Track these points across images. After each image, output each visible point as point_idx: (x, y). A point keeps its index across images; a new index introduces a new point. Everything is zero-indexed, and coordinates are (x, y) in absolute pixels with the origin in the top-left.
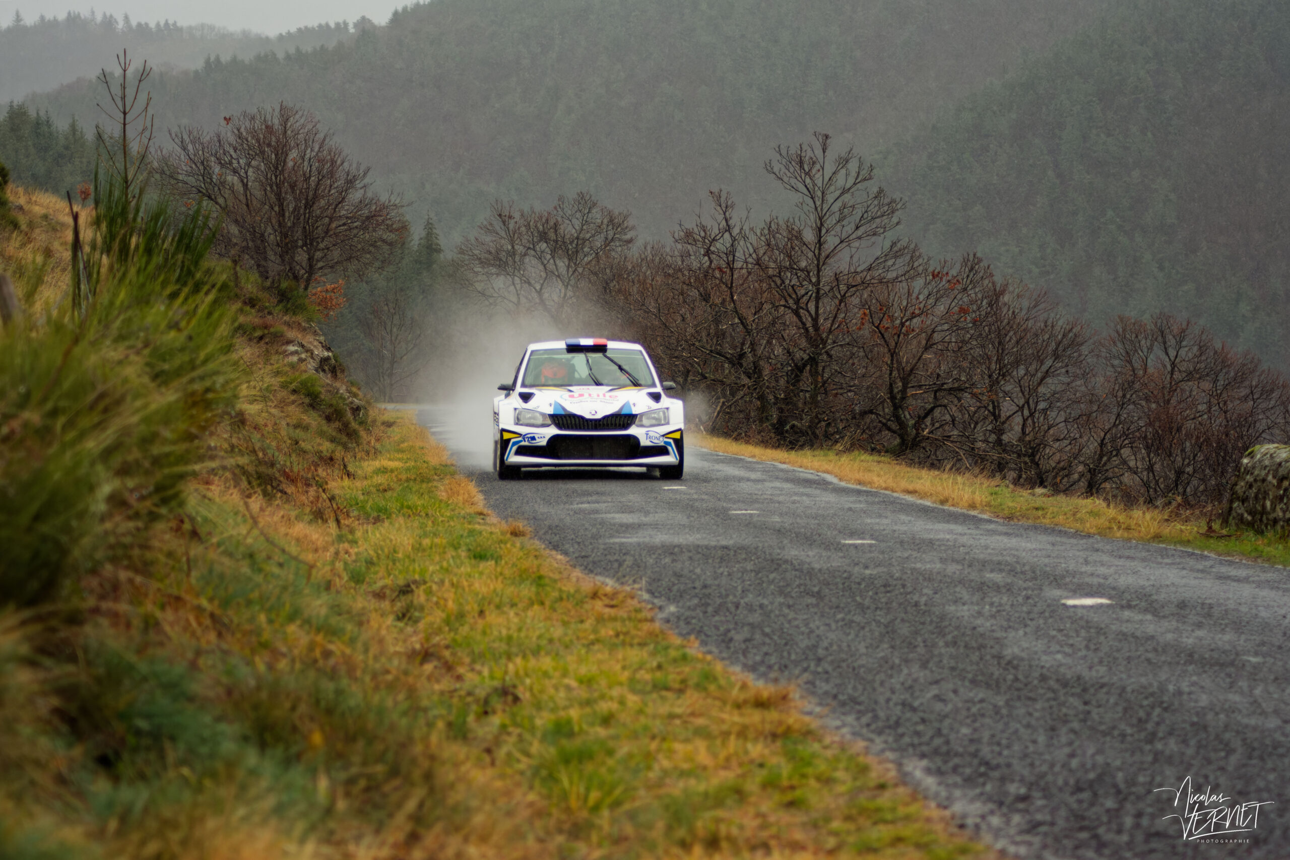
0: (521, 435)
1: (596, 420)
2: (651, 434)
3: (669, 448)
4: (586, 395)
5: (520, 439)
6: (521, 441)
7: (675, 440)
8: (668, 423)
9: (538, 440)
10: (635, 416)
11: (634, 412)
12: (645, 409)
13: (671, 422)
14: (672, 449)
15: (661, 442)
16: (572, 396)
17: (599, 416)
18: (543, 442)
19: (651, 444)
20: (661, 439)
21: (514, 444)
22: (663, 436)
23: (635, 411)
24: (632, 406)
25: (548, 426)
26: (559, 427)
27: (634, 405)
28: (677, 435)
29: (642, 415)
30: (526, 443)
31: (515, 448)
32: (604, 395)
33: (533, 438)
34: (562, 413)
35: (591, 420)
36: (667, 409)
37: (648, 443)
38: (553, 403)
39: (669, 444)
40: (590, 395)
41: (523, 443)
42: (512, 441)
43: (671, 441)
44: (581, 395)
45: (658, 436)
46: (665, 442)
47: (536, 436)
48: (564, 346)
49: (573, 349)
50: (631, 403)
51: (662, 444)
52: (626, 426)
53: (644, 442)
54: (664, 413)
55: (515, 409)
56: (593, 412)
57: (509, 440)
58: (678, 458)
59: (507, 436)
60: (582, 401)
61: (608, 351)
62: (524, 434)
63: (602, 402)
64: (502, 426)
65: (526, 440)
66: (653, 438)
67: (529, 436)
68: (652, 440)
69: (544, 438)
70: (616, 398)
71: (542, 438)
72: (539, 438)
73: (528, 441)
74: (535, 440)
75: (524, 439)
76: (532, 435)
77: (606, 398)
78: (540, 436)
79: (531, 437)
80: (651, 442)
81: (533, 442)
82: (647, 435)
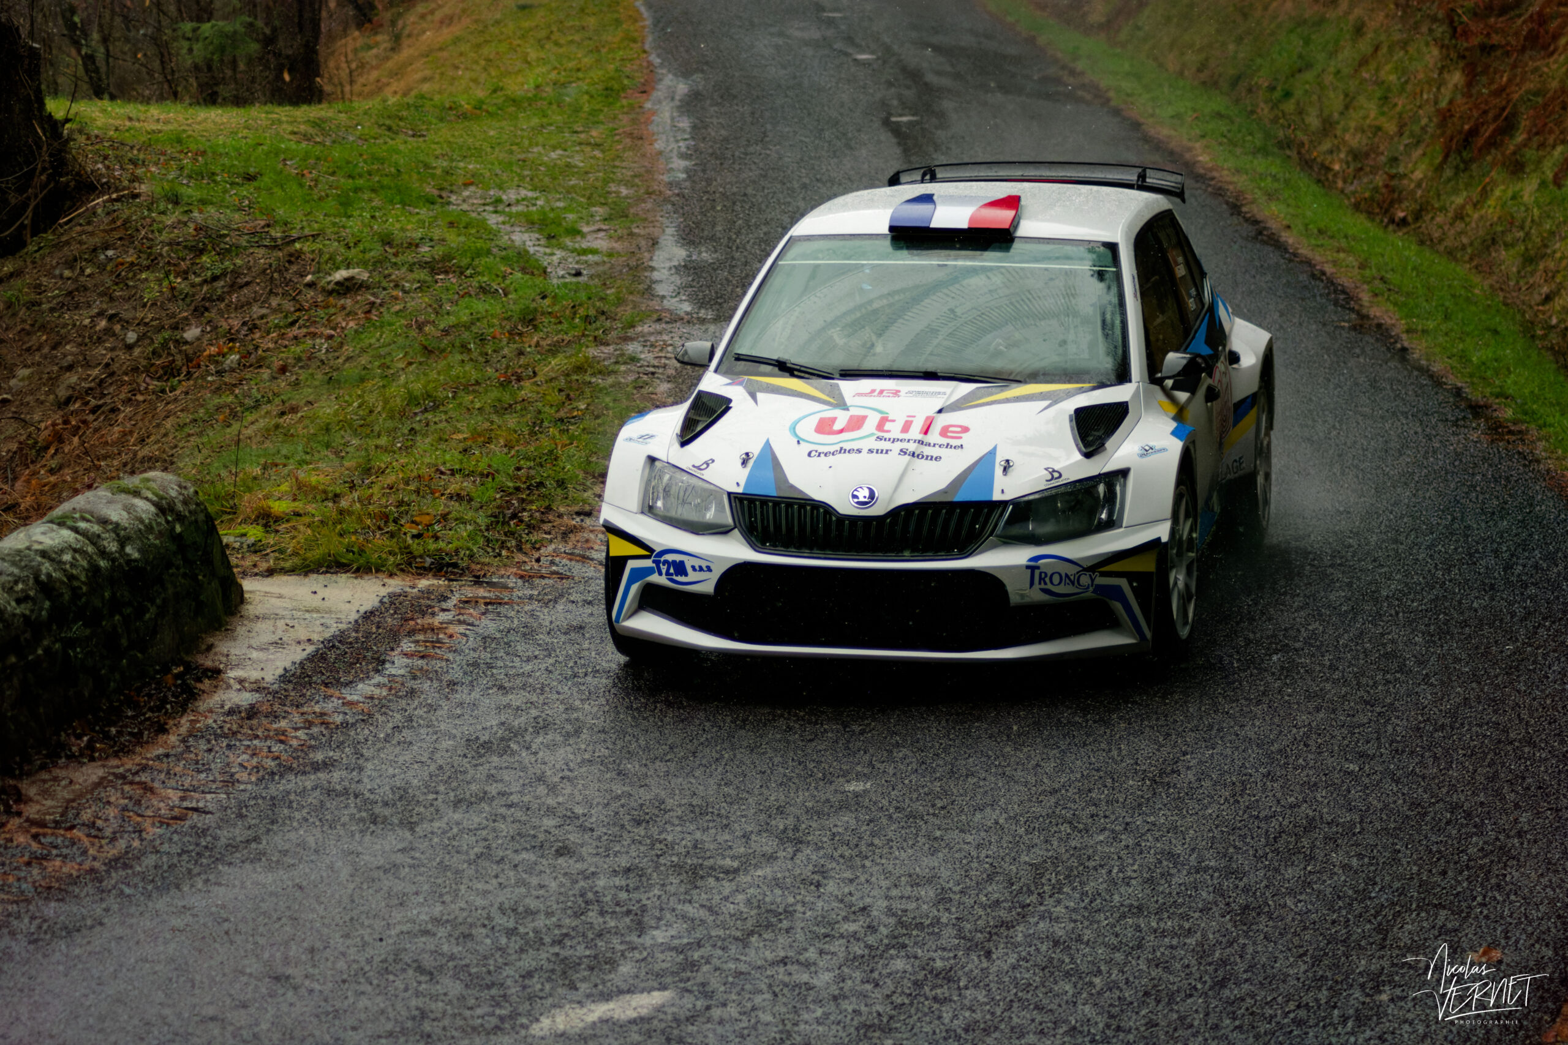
0: (651, 550)
1: (867, 521)
2: (1047, 565)
3: (1118, 606)
4: (871, 423)
5: (648, 563)
6: (650, 571)
7: (1138, 579)
8: (1114, 525)
9: (692, 576)
13: (1129, 519)
14: (1129, 608)
15: (1082, 591)
16: (826, 425)
17: (878, 510)
18: (707, 585)
19: (1045, 597)
20: (1085, 580)
21: (635, 575)
22: (1091, 568)
23: (1003, 488)
24: (999, 471)
25: (725, 531)
26: (757, 536)
27: (1007, 467)
28: (1147, 565)
30: (661, 580)
31: (635, 588)
32: (927, 425)
33: (680, 568)
34: (773, 492)
36: (1124, 473)
37: (1036, 595)
38: (756, 450)
39: (1117, 593)
40: (882, 423)
41: (655, 578)
42: (631, 564)
43: (1123, 582)
44: (859, 418)
45: (1072, 570)
46: (1099, 588)
47: (689, 562)
48: (885, 229)
50: (1000, 458)
51: (1089, 594)
52: (967, 545)
53: (1022, 593)
54: (1110, 489)
55: (652, 460)
56: (865, 496)
57: (623, 560)
58: (1148, 634)
59: (619, 548)
60: (847, 446)
61: (1016, 245)
62: (658, 549)
63: (903, 452)
64: (608, 513)
65: (664, 569)
66: (1056, 579)
67: (670, 557)
68: (1049, 586)
69: (709, 569)
70: (966, 430)
71: (701, 569)
72: (693, 568)
73: (668, 573)
74: (686, 575)
75: (657, 562)
76: (677, 558)
77: (934, 436)
78: (697, 563)
79: (674, 562)
80: (1047, 591)
81: (680, 578)
82: (1033, 568)
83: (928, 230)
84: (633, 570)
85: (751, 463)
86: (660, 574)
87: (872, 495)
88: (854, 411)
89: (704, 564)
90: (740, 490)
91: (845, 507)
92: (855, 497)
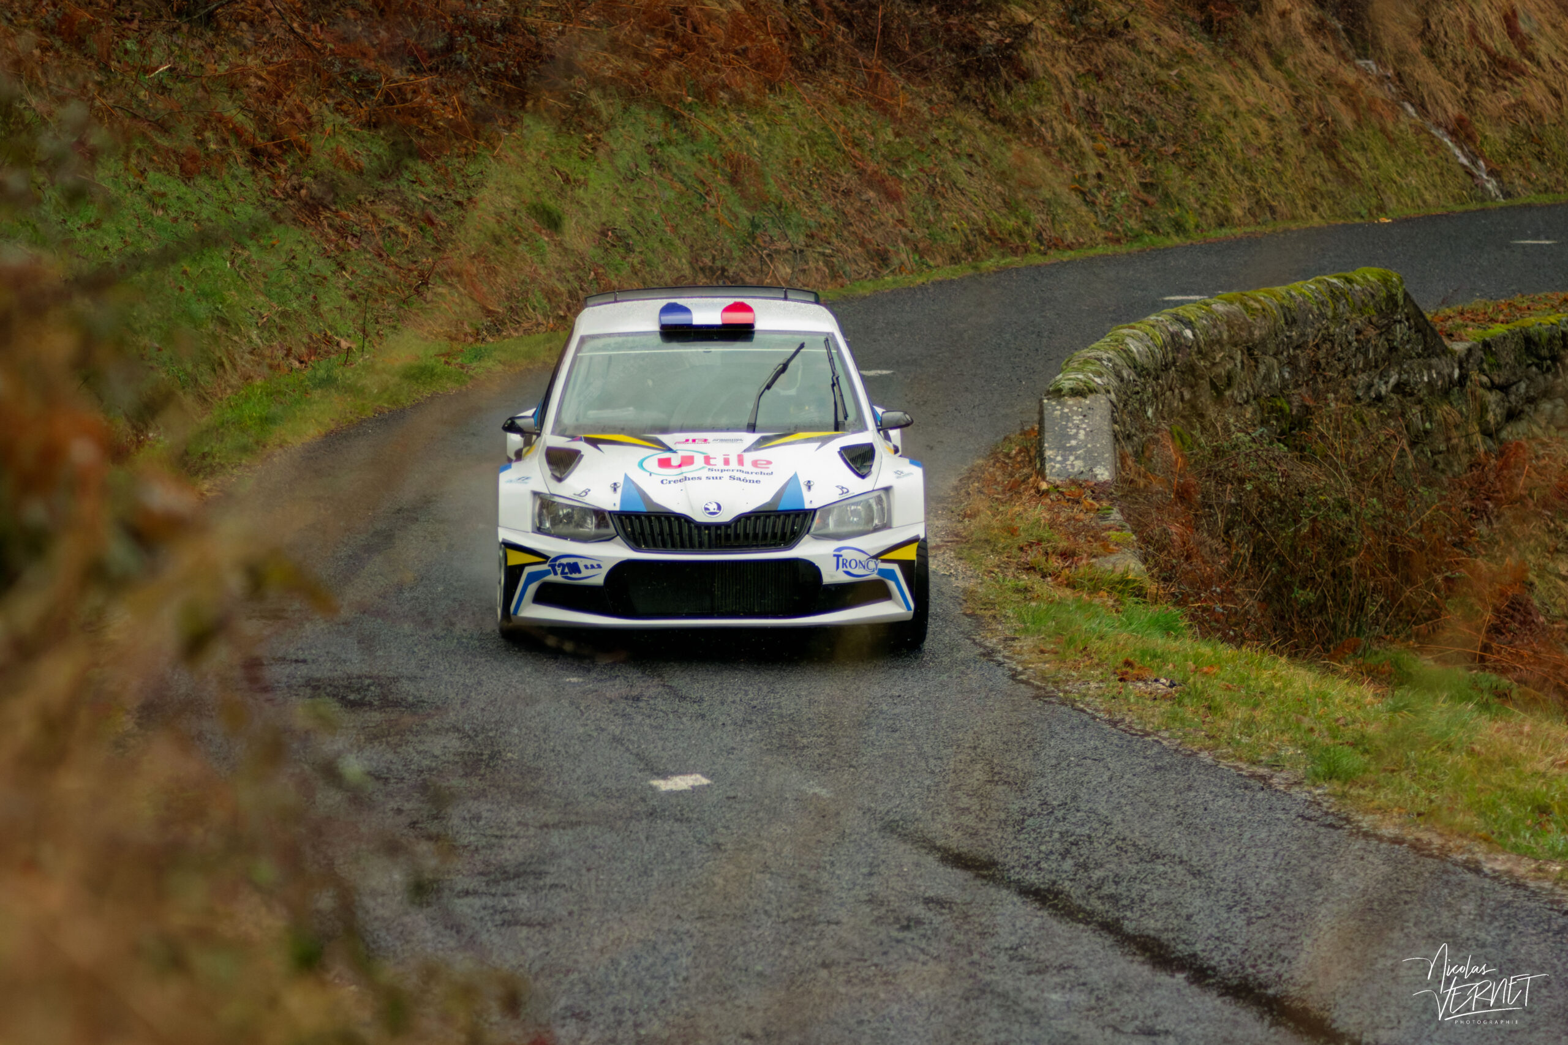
0: (546, 557)
1: (718, 526)
2: (847, 555)
3: (892, 585)
4: (699, 460)
5: (544, 567)
6: (547, 573)
7: (905, 565)
8: (886, 526)
9: (585, 573)
10: (806, 515)
11: (807, 506)
12: (834, 496)
13: (896, 522)
14: (899, 585)
15: (870, 572)
16: (665, 463)
17: (725, 517)
18: (598, 578)
19: (847, 579)
20: (872, 565)
21: (532, 577)
22: (876, 557)
23: (812, 500)
24: (804, 489)
25: (609, 539)
26: (635, 541)
27: (809, 486)
28: (910, 554)
29: (827, 509)
30: (559, 578)
31: (533, 588)
32: (741, 461)
33: (575, 568)
34: (642, 508)
35: (708, 526)
36: (887, 489)
37: (841, 578)
38: (620, 481)
39: (891, 574)
40: (707, 460)
41: (551, 578)
42: (528, 570)
43: (896, 567)
44: (687, 461)
45: (863, 558)
46: (881, 572)
47: (581, 564)
48: (656, 328)
49: (675, 333)
50: (802, 480)
51: (875, 576)
52: (790, 539)
53: (831, 575)
54: (879, 500)
55: (536, 494)
56: (713, 507)
57: (522, 567)
58: (912, 605)
59: (515, 558)
60: (689, 475)
61: (756, 336)
62: (553, 556)
63: (732, 478)
64: (504, 535)
65: (559, 570)
66: (853, 564)
67: (564, 561)
68: (849, 570)
69: (599, 566)
70: (769, 463)
71: (592, 567)
72: (586, 567)
73: (563, 573)
74: (579, 571)
75: (553, 567)
76: (571, 560)
77: (748, 466)
78: (589, 563)
79: (569, 565)
80: (848, 573)
81: (574, 576)
82: (838, 556)
83: (690, 326)
84: (530, 574)
85: (619, 490)
86: (556, 574)
87: (719, 507)
88: (681, 454)
89: (595, 563)
90: (617, 508)
91: (701, 517)
92: (706, 510)
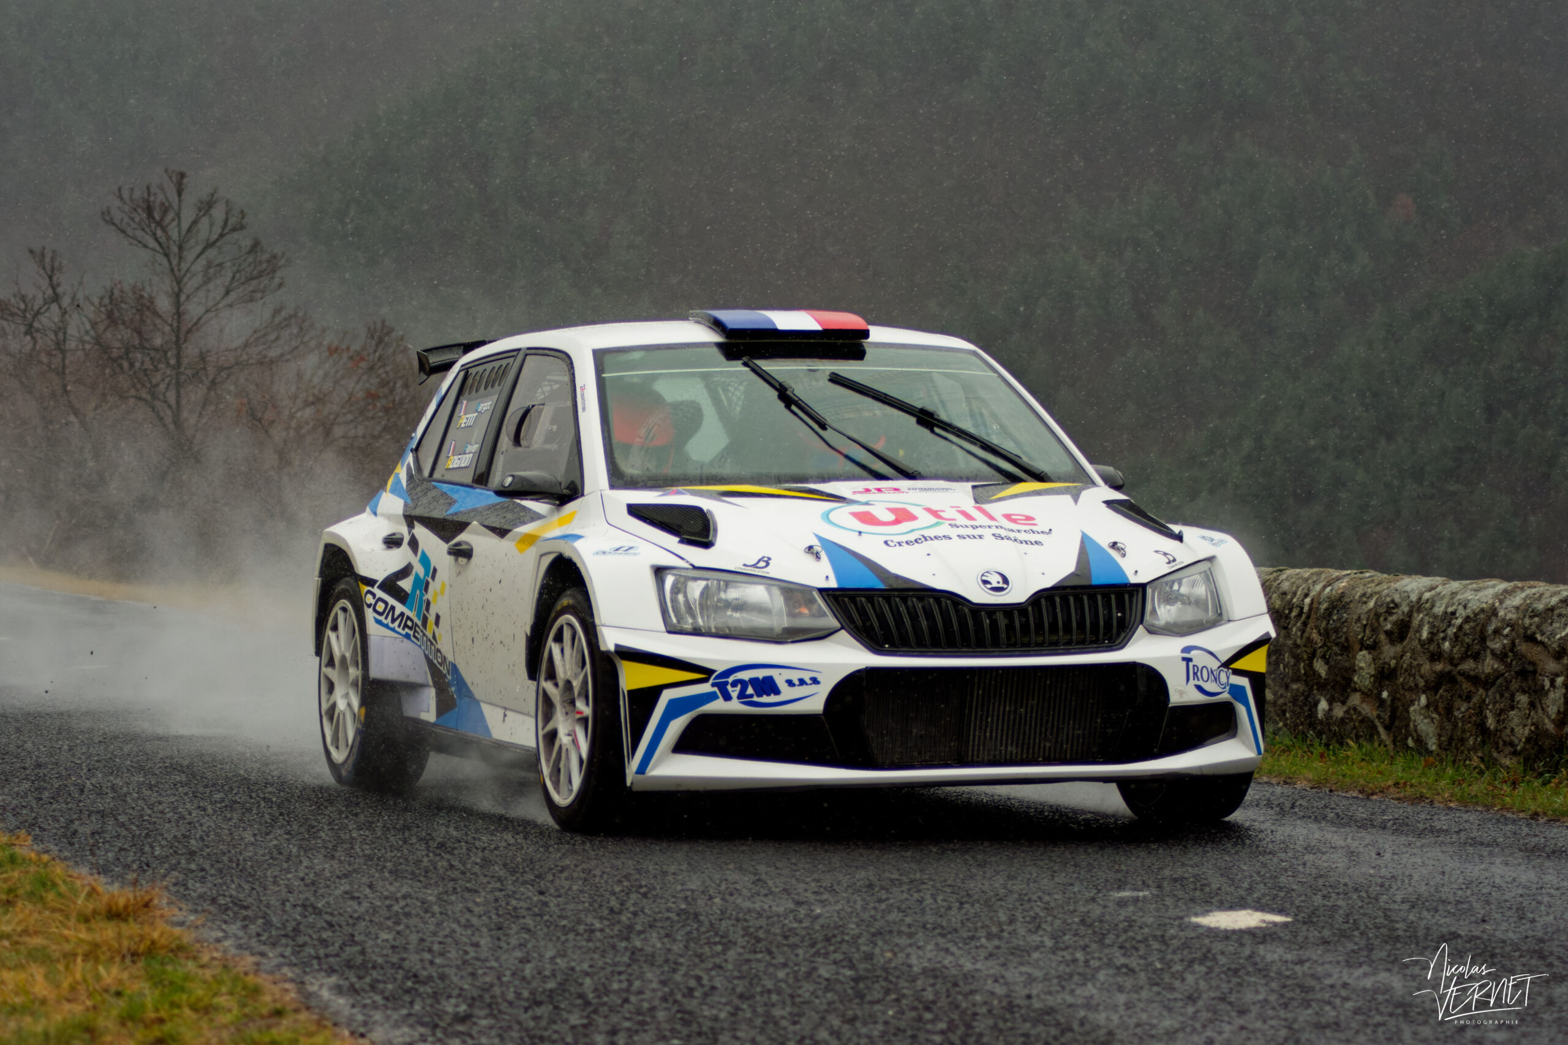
0: (706, 673)
1: (1007, 610)
2: (1197, 656)
3: (1242, 711)
4: (922, 514)
5: (706, 688)
6: (710, 697)
7: (1255, 680)
9: (787, 693)
10: (1134, 593)
11: (1133, 580)
13: (1231, 612)
14: (1250, 713)
15: (1219, 688)
16: (867, 519)
17: (1017, 594)
18: (814, 702)
19: (1199, 698)
20: (1223, 676)
21: (676, 708)
22: (1226, 664)
23: (1134, 573)
25: (821, 635)
26: (872, 638)
27: (1120, 549)
28: (1257, 662)
30: (735, 706)
31: (677, 726)
32: (985, 514)
33: (767, 686)
34: (876, 583)
35: (991, 610)
36: (1211, 561)
37: (1192, 696)
38: (816, 543)
39: (1242, 694)
40: (932, 512)
41: (718, 706)
42: (667, 696)
43: (1244, 682)
44: (902, 516)
45: (1214, 664)
46: (1231, 688)
47: (780, 677)
48: (713, 337)
50: (1104, 544)
51: (1225, 696)
52: (1117, 636)
53: (1181, 691)
54: (1205, 580)
55: (659, 571)
56: (995, 580)
57: (656, 691)
58: (1262, 746)
59: (645, 677)
60: (920, 534)
61: (869, 351)
62: (720, 669)
63: (994, 537)
65: (734, 692)
66: (1205, 674)
67: (745, 675)
68: (1201, 683)
69: (815, 681)
70: (1028, 517)
71: (802, 682)
72: (790, 683)
73: (742, 695)
74: (777, 692)
75: (722, 687)
76: (760, 674)
78: (795, 676)
79: (754, 682)
80: (1200, 688)
81: (765, 699)
82: (1188, 660)
83: (780, 333)
84: (672, 703)
85: (824, 557)
86: (727, 697)
87: (1006, 580)
88: (879, 506)
89: (807, 677)
90: (832, 585)
91: (979, 595)
92: (985, 582)
